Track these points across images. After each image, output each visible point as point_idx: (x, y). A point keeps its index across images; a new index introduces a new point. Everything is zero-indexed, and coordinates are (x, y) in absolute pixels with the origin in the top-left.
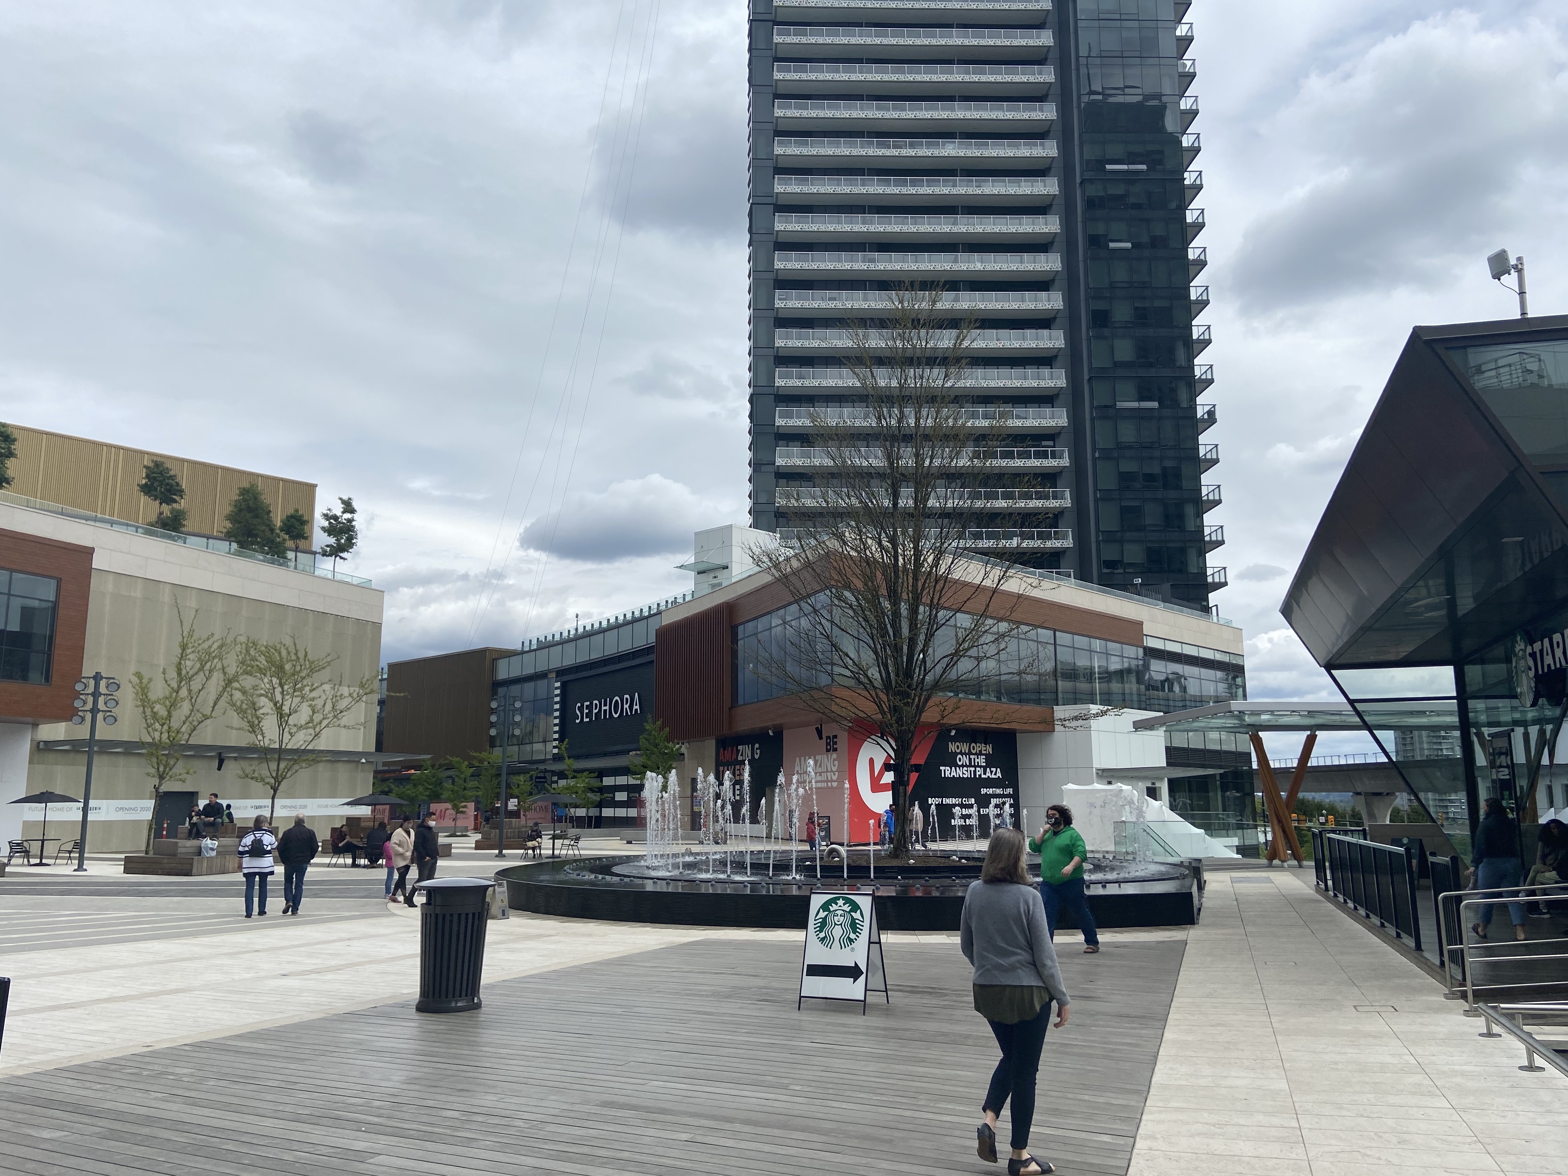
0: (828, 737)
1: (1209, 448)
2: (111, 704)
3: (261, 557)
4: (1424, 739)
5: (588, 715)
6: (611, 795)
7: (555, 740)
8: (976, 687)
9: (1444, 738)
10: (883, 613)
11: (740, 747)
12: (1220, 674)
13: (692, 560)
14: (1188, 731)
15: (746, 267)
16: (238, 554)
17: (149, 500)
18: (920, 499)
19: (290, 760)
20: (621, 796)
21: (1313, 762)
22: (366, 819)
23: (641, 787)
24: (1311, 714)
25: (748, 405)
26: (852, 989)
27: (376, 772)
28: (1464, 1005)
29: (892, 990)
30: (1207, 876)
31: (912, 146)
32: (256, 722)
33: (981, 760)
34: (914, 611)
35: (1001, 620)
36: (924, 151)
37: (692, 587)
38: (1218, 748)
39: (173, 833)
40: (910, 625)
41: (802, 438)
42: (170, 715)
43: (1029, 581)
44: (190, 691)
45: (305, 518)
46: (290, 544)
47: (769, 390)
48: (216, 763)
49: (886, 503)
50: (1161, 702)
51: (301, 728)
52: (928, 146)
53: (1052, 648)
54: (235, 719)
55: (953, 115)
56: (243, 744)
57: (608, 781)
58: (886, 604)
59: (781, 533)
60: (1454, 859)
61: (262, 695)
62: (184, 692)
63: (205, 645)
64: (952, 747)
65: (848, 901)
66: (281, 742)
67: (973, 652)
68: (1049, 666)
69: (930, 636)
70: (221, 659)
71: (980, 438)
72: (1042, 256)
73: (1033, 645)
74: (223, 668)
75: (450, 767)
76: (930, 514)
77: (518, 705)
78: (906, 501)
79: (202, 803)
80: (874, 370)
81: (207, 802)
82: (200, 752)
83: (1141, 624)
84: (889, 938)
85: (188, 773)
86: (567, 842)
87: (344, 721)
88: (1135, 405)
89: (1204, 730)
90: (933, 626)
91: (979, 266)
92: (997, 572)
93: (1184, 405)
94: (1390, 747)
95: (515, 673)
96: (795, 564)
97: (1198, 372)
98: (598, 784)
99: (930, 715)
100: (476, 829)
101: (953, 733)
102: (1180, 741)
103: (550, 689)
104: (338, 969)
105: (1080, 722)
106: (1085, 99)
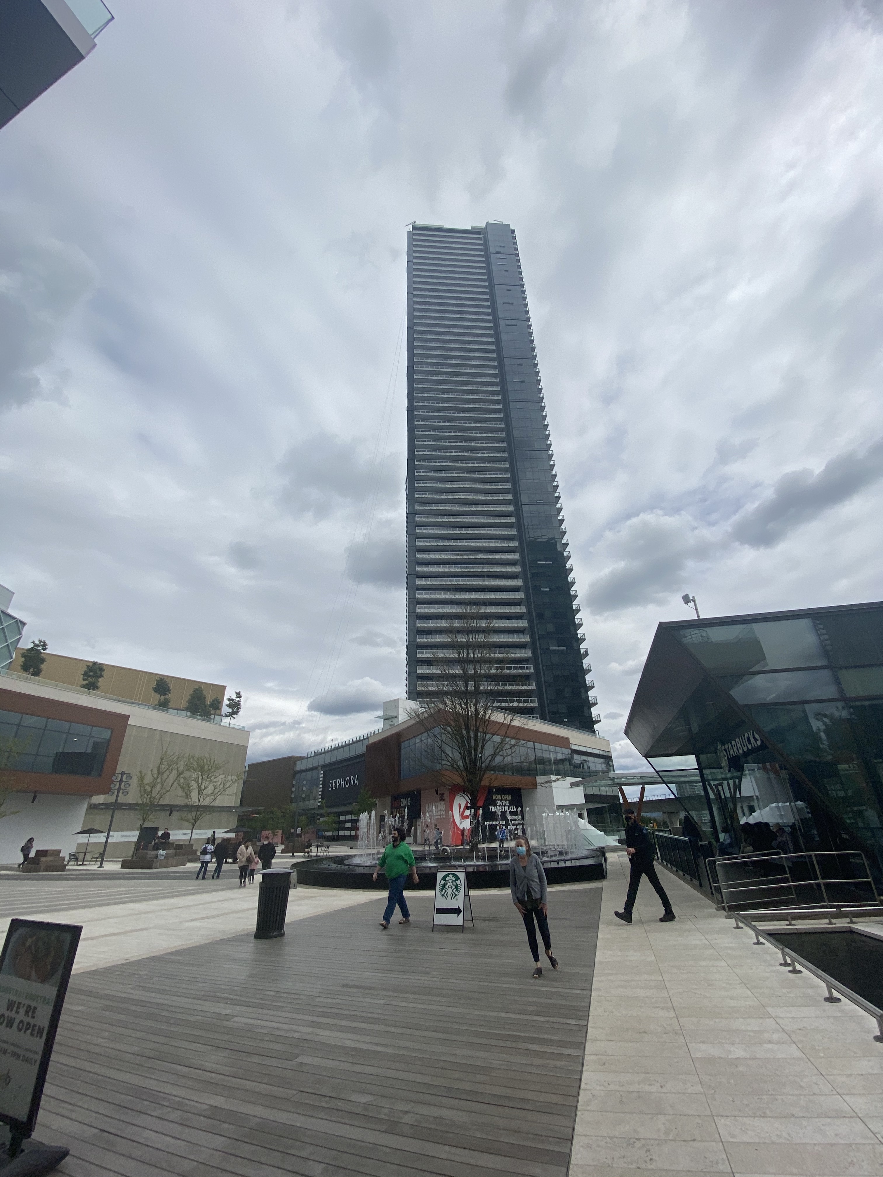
0: (440, 794)
1: (587, 665)
2: (127, 786)
3: (200, 717)
4: (688, 787)
5: (335, 786)
6: (343, 825)
7: (319, 799)
8: (502, 769)
9: (695, 786)
10: (463, 735)
11: (402, 800)
12: (602, 760)
13: (382, 714)
14: (592, 787)
15: (405, 597)
16: (190, 717)
17: (155, 694)
18: (477, 687)
19: (202, 811)
20: (348, 825)
21: (645, 799)
22: (233, 839)
23: (357, 821)
24: (642, 777)
25: (406, 649)
26: (457, 920)
27: (239, 816)
28: (724, 913)
29: (475, 919)
30: (608, 855)
31: (467, 555)
32: (189, 793)
33: (507, 803)
34: (476, 735)
35: (513, 738)
36: (471, 556)
37: (382, 726)
38: (606, 794)
39: (145, 848)
40: (475, 741)
41: (428, 662)
42: (152, 790)
43: (523, 722)
44: (162, 779)
45: (220, 700)
46: (213, 712)
47: (414, 643)
48: (168, 813)
49: (463, 688)
50: (580, 774)
51: (208, 796)
52: (473, 555)
53: (533, 750)
54: (180, 792)
55: (481, 545)
56: (182, 803)
57: (342, 818)
58: (464, 732)
59: (419, 701)
60: (710, 843)
61: (193, 780)
62: (159, 780)
63: (171, 758)
64: (494, 797)
65: (454, 875)
66: (199, 802)
67: (501, 753)
68: (533, 758)
69: (483, 746)
70: (177, 764)
71: (499, 661)
72: (517, 593)
73: (526, 749)
74: (178, 768)
75: (272, 812)
76: (482, 693)
77: (305, 782)
78: (471, 688)
79: (160, 833)
80: (457, 635)
81: (163, 832)
82: (163, 808)
83: (568, 739)
84: (473, 893)
85: (156, 818)
86: (323, 849)
87: (227, 792)
88: (557, 648)
89: (599, 786)
90: (484, 741)
91: (494, 597)
92: (509, 718)
93: (576, 648)
94: (675, 791)
95: (304, 767)
96: (426, 715)
97: (579, 636)
98: (338, 820)
99: (485, 783)
100: (282, 843)
101: (494, 790)
102: (590, 791)
103: (319, 774)
104: (217, 916)
105: (548, 784)
106: (528, 539)
